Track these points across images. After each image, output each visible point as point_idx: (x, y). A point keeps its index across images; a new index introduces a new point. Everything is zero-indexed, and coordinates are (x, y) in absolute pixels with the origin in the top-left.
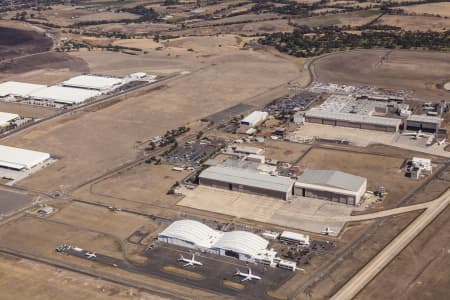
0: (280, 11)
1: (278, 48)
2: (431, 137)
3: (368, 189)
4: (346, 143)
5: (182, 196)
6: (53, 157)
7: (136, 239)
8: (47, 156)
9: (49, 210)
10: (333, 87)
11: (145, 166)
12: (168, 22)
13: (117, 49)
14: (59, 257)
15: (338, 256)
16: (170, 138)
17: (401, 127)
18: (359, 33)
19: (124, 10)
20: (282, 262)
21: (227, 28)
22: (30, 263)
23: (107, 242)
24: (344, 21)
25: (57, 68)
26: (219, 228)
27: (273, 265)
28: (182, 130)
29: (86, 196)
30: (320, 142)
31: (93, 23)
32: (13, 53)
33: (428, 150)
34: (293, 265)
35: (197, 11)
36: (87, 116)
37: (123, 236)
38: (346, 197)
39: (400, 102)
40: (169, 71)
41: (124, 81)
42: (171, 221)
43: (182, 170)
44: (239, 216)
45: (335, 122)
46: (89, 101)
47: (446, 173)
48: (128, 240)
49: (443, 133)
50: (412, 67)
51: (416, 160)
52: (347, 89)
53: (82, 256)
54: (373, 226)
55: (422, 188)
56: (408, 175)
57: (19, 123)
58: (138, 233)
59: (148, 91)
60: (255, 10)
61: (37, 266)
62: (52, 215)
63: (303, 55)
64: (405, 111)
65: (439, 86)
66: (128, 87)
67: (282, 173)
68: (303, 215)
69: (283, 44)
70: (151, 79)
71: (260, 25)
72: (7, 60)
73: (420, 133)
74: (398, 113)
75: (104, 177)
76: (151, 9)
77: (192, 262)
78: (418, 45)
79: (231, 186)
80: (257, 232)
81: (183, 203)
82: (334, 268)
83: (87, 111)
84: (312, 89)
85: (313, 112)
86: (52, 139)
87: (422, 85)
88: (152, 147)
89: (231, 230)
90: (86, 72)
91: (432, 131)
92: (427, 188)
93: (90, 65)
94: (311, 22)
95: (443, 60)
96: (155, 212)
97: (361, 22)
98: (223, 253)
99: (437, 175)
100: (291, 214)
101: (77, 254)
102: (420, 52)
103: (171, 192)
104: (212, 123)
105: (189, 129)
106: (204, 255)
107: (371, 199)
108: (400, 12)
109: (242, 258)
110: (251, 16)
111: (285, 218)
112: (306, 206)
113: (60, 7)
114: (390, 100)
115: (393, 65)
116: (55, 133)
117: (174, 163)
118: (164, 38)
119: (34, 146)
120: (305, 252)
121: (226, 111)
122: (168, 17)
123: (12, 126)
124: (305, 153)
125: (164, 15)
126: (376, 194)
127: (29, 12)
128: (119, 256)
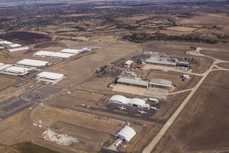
0: (126, 28)
1: (129, 40)
2: (187, 68)
3: (172, 85)
4: (161, 70)
5: (112, 88)
6: (64, 76)
7: (101, 101)
8: (63, 75)
9: (69, 93)
10: (151, 53)
11: (97, 78)
12: (89, 31)
13: (75, 40)
14: (78, 108)
15: (168, 105)
16: (103, 69)
17: (177, 65)
18: (155, 36)
19: (72, 27)
20: (152, 108)
21: (109, 33)
22: (69, 110)
23: (92, 102)
24: (148, 32)
25: (57, 46)
26: (128, 98)
27: (149, 108)
28: (106, 67)
29: (80, 88)
30: (152, 70)
31: (63, 32)
32: (39, 42)
33: (187, 73)
34: (155, 108)
35: (98, 28)
36: (72, 62)
37: (97, 100)
38: (166, 87)
39: (174, 57)
40: (95, 48)
41: (81, 51)
42: (112, 96)
43: (110, 79)
44: (133, 94)
45: (155, 64)
46: (71, 57)
47: (194, 80)
48: (99, 102)
49: (190, 68)
50: (174, 47)
51: (184, 76)
52: (156, 53)
53: (85, 107)
54: (177, 96)
55: (188, 84)
56: (183, 80)
57: (49, 64)
58: (101, 100)
59: (90, 54)
60: (117, 28)
61: (71, 111)
62: (71, 94)
63: (139, 43)
64: (177, 61)
65: (185, 53)
66: (83, 52)
67: (143, 80)
68: (153, 93)
69: (130, 39)
70: (90, 50)
71: (120, 33)
72: (38, 44)
73: (183, 67)
74: (174, 61)
75: (84, 82)
76: (82, 28)
77: (122, 108)
78: (174, 40)
79: (128, 84)
80: (141, 98)
81: (113, 90)
82: (168, 109)
83: (71, 60)
84: (144, 54)
85: (147, 60)
86: (61, 70)
87: (178, 52)
88: (97, 72)
89: (132, 98)
90: (67, 48)
91: (186, 66)
92: (190, 84)
93: (68, 45)
94: (137, 32)
95: (183, 45)
96: (105, 93)
97: (154, 32)
98: (132, 105)
99: (192, 80)
100: (150, 93)
101: (83, 107)
102: (175, 42)
103: (108, 87)
104: (115, 64)
105: (108, 66)
106: (125, 106)
107: (174, 88)
108: (166, 29)
109: (138, 107)
110: (117, 30)
111: (148, 94)
112: (154, 90)
113: (50, 26)
114: (171, 57)
115: (168, 46)
116: (63, 68)
117: (107, 77)
118: (89, 37)
119: (56, 72)
120: (158, 105)
121: (118, 60)
122: (88, 30)
123: (47, 66)
124: (149, 74)
125: (86, 29)
126: (175, 86)
127: (40, 28)
128: (97, 107)
